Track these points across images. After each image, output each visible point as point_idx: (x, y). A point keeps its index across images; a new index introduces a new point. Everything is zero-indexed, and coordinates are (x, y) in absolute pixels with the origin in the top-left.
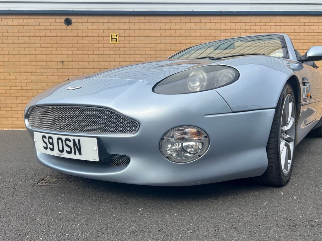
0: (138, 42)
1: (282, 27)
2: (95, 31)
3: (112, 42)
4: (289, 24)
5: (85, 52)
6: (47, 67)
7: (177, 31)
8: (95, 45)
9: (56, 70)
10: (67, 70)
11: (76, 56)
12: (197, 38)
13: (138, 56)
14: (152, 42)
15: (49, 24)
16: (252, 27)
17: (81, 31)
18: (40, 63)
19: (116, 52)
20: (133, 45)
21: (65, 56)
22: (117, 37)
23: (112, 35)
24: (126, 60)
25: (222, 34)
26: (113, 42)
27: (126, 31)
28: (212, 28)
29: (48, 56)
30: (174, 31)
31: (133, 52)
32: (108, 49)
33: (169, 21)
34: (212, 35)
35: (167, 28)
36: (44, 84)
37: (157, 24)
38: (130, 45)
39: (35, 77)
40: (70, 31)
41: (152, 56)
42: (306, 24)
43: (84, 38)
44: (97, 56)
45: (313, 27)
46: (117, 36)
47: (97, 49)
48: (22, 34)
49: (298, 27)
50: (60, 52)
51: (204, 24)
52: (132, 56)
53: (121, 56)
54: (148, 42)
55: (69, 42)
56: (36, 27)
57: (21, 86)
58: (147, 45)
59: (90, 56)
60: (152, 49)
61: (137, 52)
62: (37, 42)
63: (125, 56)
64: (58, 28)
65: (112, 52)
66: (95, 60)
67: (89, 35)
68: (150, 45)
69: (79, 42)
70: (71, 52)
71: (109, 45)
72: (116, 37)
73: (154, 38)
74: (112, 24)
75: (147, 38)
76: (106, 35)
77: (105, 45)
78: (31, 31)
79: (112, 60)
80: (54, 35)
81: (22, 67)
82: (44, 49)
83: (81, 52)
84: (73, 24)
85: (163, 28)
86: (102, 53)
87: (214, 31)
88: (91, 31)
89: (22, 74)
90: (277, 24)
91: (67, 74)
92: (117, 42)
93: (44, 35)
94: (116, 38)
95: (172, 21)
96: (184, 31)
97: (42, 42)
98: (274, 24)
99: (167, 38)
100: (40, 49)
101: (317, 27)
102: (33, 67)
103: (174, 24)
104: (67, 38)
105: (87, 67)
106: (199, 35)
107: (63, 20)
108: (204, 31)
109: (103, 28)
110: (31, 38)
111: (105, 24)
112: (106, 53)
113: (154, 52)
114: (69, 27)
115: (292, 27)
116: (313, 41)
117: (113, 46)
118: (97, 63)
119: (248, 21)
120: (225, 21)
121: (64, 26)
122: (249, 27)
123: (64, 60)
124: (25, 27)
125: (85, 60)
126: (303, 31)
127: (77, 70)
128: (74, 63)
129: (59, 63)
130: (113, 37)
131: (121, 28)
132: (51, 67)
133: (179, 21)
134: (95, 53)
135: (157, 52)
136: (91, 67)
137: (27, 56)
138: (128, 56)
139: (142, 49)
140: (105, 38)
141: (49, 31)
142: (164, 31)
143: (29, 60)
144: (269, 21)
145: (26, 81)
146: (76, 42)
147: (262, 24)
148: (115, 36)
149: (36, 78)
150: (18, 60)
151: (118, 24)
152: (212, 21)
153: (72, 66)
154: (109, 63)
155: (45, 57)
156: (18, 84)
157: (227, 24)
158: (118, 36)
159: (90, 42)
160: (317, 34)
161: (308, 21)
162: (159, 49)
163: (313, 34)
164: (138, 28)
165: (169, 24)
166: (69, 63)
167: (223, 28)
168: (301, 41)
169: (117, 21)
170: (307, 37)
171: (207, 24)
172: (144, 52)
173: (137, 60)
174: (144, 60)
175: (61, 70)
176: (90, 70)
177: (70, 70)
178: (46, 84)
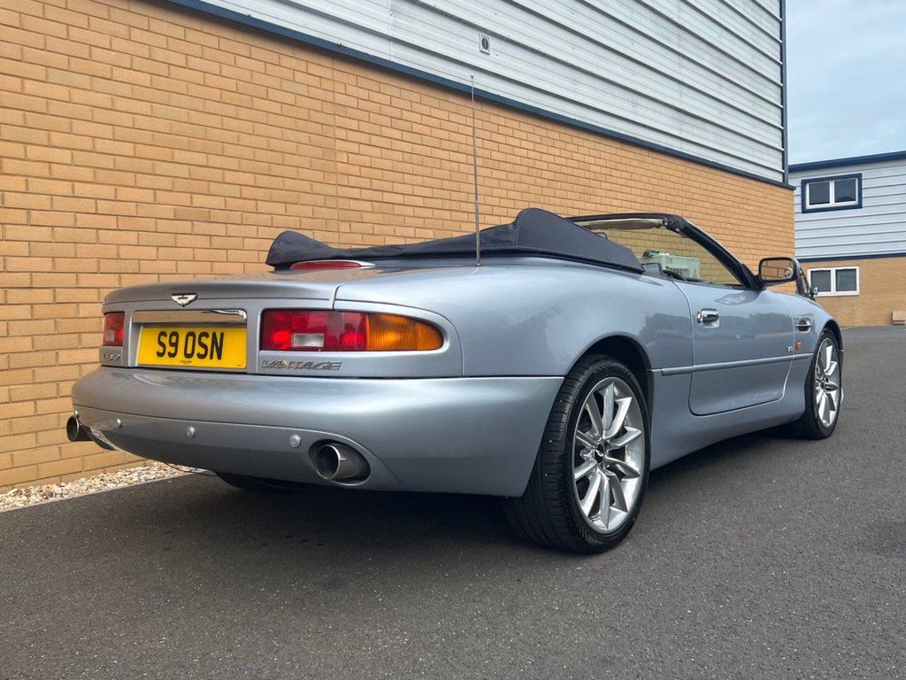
31: (41, 137)
41: (122, 162)
52: (34, 152)
54: (104, 100)
60: (119, 132)
61: (57, 138)
113: (127, 149)
172: (87, 143)
173: (58, 171)
174: (87, 174)
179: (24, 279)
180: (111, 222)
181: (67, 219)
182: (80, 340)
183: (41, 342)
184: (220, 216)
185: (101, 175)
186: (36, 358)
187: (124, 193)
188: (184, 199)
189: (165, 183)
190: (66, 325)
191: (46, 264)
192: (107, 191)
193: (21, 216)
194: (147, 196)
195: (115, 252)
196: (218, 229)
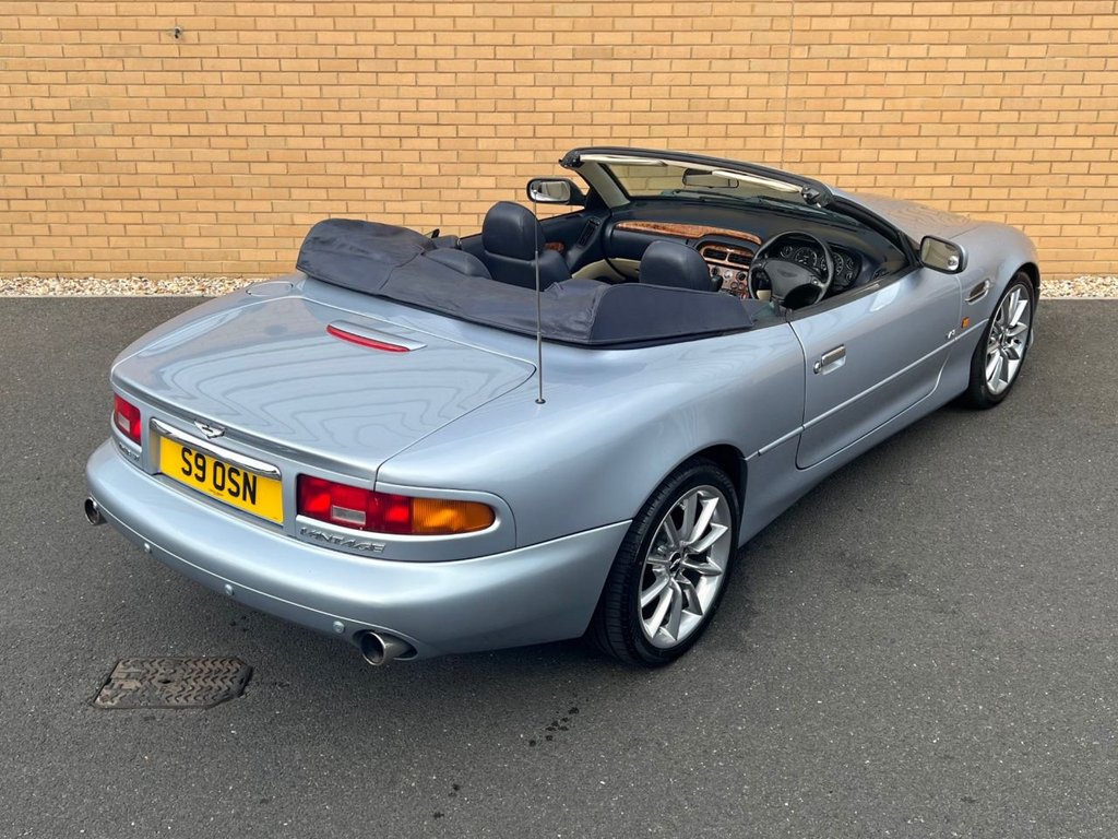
6: (120, 52)
9: (157, 65)
10: (196, 64)
11: (228, 8)
13: (468, 9)
18: (93, 36)
21: (188, 9)
24: (421, 24)
29: (123, 8)
36: (115, 115)
39: (81, 90)
41: (520, 9)
44: (308, 9)
52: (441, 9)
53: (401, 8)
57: (35, 123)
59: (282, 9)
63: (415, 9)
66: (301, 23)
79: (368, 23)
81: (30, 50)
89: (34, 76)
91: (198, 77)
102: (69, 50)
105: (271, 51)
118: (307, 37)
123: (183, 23)
125: (262, 23)
127: (235, 64)
128: (221, 37)
129: (165, 38)
132: (136, 52)
136: (285, 51)
138: (428, 9)
143: (52, 22)
145: (50, 103)
149: (84, 93)
154: (356, 37)
155: (113, 11)
156: (21, 116)
166: (205, 37)
173: (461, 23)
174: (487, 23)
175: (177, 64)
176: (286, 64)
177: (208, 64)
178: (125, 116)
179: (433, 118)
180: (509, 66)
181: (469, 65)
182: (478, 169)
183: (446, 169)
184: (625, 52)
185: (501, 23)
186: (443, 181)
187: (521, 38)
188: (585, 38)
189: (565, 24)
190: (466, 156)
191: (450, 105)
192: (506, 38)
193: (430, 65)
194: (547, 38)
195: (511, 93)
196: (623, 66)
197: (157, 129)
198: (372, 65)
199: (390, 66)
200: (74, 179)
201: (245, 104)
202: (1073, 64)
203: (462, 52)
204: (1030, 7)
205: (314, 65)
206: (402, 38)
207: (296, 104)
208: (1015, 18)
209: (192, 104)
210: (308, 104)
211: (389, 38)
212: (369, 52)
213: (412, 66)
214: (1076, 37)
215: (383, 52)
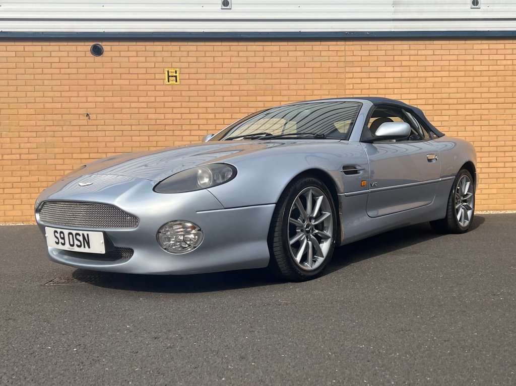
0: (211, 82)
1: (444, 58)
2: (140, 65)
3: (169, 82)
4: (456, 52)
5: (124, 99)
6: (62, 123)
7: (275, 65)
8: (141, 88)
9: (77, 128)
10: (94, 128)
11: (110, 105)
12: (307, 76)
13: (212, 104)
14: (234, 82)
15: (65, 54)
16: (396, 58)
17: (117, 65)
18: (50, 117)
19: (175, 99)
20: (203, 88)
21: (93, 105)
22: (177, 75)
23: (168, 71)
24: (192, 110)
25: (348, 69)
26: (171, 82)
27: (192, 65)
28: (331, 59)
29: (64, 105)
30: (269, 65)
32: (162, 93)
33: (260, 48)
34: (332, 70)
35: (257, 59)
36: (57, 150)
37: (241, 54)
38: (197, 87)
39: (43, 140)
40: (100, 65)
41: (234, 104)
42: (484, 52)
43: (123, 76)
44: (144, 105)
45: (496, 57)
46: (176, 73)
47: (144, 93)
48: (22, 71)
49: (470, 57)
50: (84, 99)
51: (317, 54)
52: (201, 105)
53: (184, 104)
54: (228, 82)
55: (98, 82)
56: (45, 60)
57: (20, 154)
58: (225, 88)
59: (133, 105)
60: (234, 93)
61: (209, 99)
62: (46, 82)
63: (190, 104)
64: (80, 60)
65: (170, 99)
66: (141, 111)
67: (132, 71)
68: (231, 88)
69: (115, 82)
70: (101, 99)
71: (163, 88)
72: (175, 75)
73: (236, 76)
74: (168, 54)
75: (226, 76)
76: (158, 70)
77: (158, 88)
78: (37, 65)
79: (170, 110)
80: (75, 71)
81: (21, 123)
82: (58, 94)
83: (118, 99)
84: (105, 54)
85: (251, 59)
86: (153, 99)
87: (335, 64)
88: (135, 65)
89: (22, 134)
90: (437, 52)
91: (94, 134)
92: (176, 81)
93: (58, 71)
94: (176, 77)
95: (266, 48)
96: (286, 65)
97: (54, 82)
98: (431, 52)
99: (258, 76)
100: (52, 94)
101: (502, 57)
102: (39, 123)
103: (269, 54)
104: (95, 76)
105: (128, 122)
106: (310, 70)
107: (89, 48)
108: (318, 64)
109: (154, 59)
110: (37, 77)
111: (157, 54)
112: (158, 99)
113: (237, 99)
114: (98, 58)
115: (460, 57)
116: (495, 79)
117: (169, 88)
118: (144, 116)
119: (390, 47)
120: (352, 48)
121: (91, 58)
122: (391, 58)
123: (89, 111)
124: (27, 60)
125: (124, 111)
126: (479, 63)
127: (112, 128)
128: (106, 116)
129: (81, 117)
130: (170, 75)
131: (183, 59)
132: (68, 123)
133: (276, 48)
134: (141, 99)
135: (242, 99)
136: (134, 122)
137: (29, 106)
138: (196, 104)
139: (217, 93)
140: (157, 76)
141: (66, 65)
142: (253, 65)
143: (33, 112)
144: (423, 47)
145: (28, 145)
146: (109, 82)
147: (412, 52)
148: (173, 72)
149: (44, 141)
150: (15, 111)
151: (178, 54)
152: (331, 48)
153: (103, 121)
154: (164, 116)
155: (60, 106)
156: (14, 151)
157: (355, 53)
158: (178, 72)
159: (132, 82)
160: (502, 68)
161: (486, 47)
162: (245, 93)
163: (496, 68)
164: (211, 59)
165: (262, 54)
166: (99, 116)
167: (348, 59)
168: (476, 79)
169: (177, 48)
170: (485, 73)
171: (323, 54)
172: (221, 99)
173: (209, 110)
174: (220, 110)
175: (86, 128)
176: (134, 127)
177: (100, 128)
178: (61, 150)
185: (226, 110)
192: (228, 116)
193: (196, 127)
197: (75, 156)
198: (171, 127)
199: (179, 127)
200: (35, 178)
201: (115, 144)
202: (460, 123)
203: (210, 122)
204: (440, 101)
205: (146, 128)
206: (184, 116)
207: (138, 144)
208: (435, 106)
209: (92, 145)
210: (143, 144)
211: (179, 116)
212: (170, 122)
213: (189, 127)
214: (460, 112)
215: (176, 122)
